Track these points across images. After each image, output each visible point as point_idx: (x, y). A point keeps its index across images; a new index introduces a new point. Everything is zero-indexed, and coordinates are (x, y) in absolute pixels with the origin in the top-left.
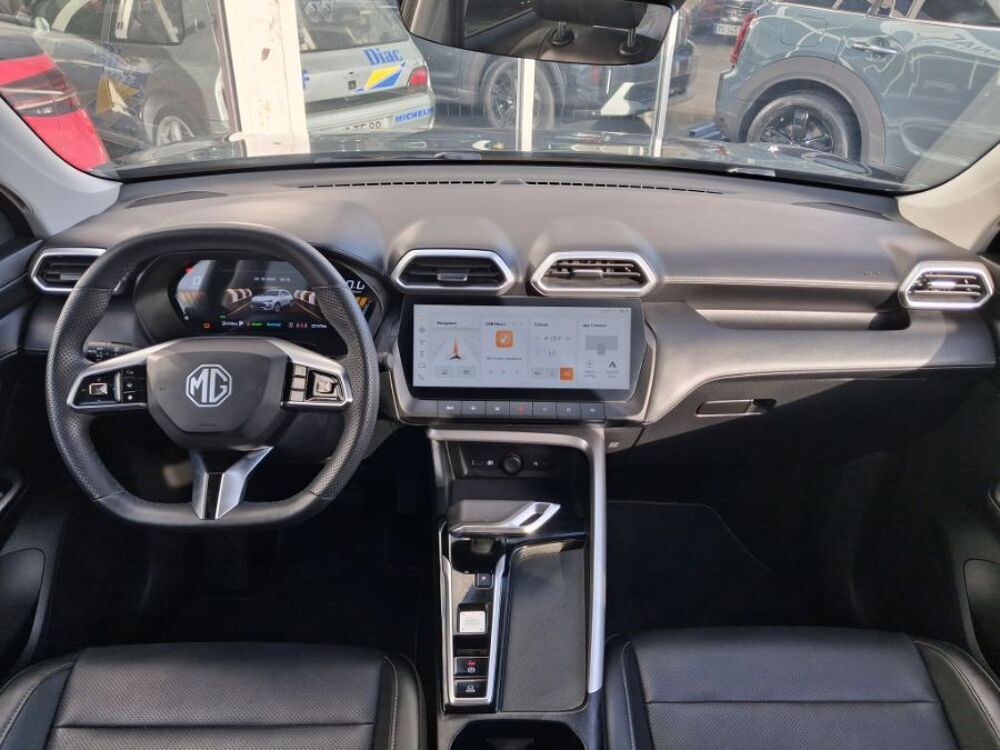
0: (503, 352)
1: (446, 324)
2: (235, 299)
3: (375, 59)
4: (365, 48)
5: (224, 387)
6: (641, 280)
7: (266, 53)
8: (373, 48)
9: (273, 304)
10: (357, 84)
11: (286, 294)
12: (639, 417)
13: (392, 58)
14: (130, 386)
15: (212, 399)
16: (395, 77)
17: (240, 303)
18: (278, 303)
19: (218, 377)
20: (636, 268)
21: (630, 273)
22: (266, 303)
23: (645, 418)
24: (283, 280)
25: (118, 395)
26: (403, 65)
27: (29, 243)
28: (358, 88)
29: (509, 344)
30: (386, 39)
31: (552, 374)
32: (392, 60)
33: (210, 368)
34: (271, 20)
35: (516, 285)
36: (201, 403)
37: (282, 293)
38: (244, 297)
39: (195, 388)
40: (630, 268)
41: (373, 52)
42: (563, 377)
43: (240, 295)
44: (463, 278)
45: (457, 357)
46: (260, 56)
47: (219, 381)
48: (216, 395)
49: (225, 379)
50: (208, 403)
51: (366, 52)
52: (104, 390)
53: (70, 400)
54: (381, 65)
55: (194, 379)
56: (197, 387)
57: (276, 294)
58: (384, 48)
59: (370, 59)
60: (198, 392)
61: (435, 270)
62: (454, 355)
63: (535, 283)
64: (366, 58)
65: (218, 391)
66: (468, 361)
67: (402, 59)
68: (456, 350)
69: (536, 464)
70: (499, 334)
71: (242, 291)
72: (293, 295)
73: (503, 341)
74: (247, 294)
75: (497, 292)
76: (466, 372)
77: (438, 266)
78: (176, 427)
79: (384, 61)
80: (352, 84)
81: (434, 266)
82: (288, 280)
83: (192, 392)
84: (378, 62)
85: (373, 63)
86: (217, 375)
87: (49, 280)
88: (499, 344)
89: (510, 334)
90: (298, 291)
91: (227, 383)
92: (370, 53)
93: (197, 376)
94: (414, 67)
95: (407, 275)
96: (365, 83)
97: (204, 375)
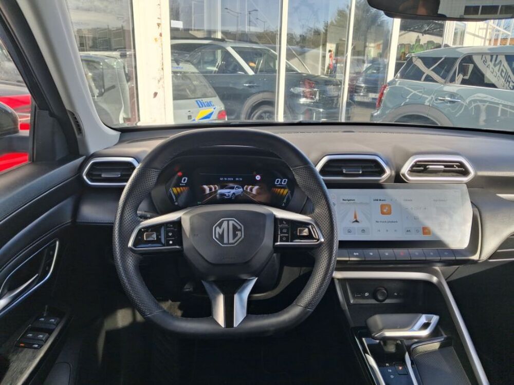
0: (386, 217)
1: (349, 200)
2: (208, 191)
3: (201, 105)
4: (197, 100)
5: (239, 233)
6: (465, 173)
7: (156, 94)
8: (200, 99)
9: (231, 194)
10: (192, 117)
11: (239, 188)
12: (475, 257)
13: (209, 105)
14: (170, 234)
15: (231, 241)
16: (211, 114)
17: (210, 194)
18: (234, 193)
19: (234, 226)
20: (461, 165)
21: (457, 168)
22: (227, 194)
23: (480, 258)
24: (237, 179)
25: (163, 241)
26: (215, 109)
27: (78, 158)
28: (193, 119)
29: (389, 213)
30: (205, 96)
31: (417, 231)
32: (209, 106)
33: (228, 221)
34: (159, 78)
35: (391, 176)
36: (223, 243)
37: (237, 187)
38: (213, 190)
39: (219, 233)
40: (456, 165)
41: (200, 102)
42: (424, 233)
43: (211, 189)
44: (359, 171)
45: (357, 221)
46: (153, 96)
47: (235, 228)
48: (234, 238)
49: (239, 227)
50: (229, 244)
51: (197, 101)
52: (154, 236)
53: (130, 244)
54: (204, 108)
55: (218, 229)
56: (221, 233)
57: (232, 188)
58: (205, 100)
59: (199, 105)
60: (221, 237)
61: (340, 167)
62: (355, 220)
63: (404, 175)
64: (197, 104)
65: (235, 235)
66: (363, 224)
67: (214, 106)
68: (355, 217)
69: (396, 294)
70: (382, 207)
71: (212, 186)
72: (243, 189)
73: (385, 211)
74: (215, 188)
75: (379, 180)
76: (363, 231)
77: (343, 165)
78: (206, 261)
79: (205, 106)
80: (190, 117)
81: (340, 165)
82: (241, 179)
83: (217, 236)
84: (203, 106)
85: (200, 107)
86: (233, 225)
87: (94, 178)
88: (383, 213)
89: (389, 206)
90: (246, 186)
91: (240, 230)
92: (199, 102)
93: (220, 225)
94: (220, 110)
95: (323, 171)
96: (196, 117)
97: (225, 225)
